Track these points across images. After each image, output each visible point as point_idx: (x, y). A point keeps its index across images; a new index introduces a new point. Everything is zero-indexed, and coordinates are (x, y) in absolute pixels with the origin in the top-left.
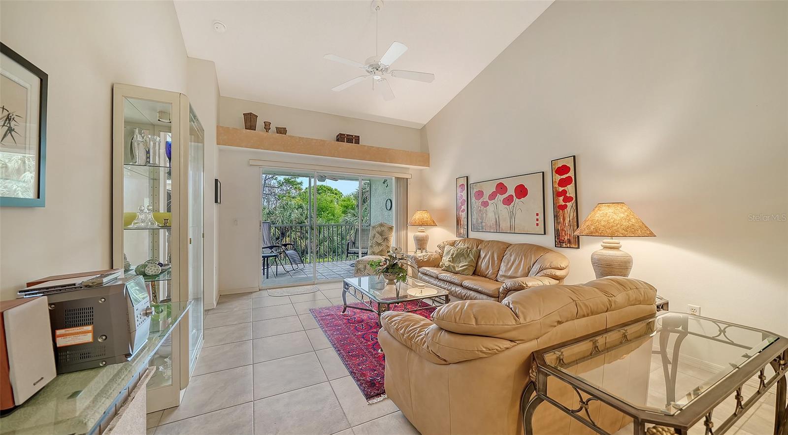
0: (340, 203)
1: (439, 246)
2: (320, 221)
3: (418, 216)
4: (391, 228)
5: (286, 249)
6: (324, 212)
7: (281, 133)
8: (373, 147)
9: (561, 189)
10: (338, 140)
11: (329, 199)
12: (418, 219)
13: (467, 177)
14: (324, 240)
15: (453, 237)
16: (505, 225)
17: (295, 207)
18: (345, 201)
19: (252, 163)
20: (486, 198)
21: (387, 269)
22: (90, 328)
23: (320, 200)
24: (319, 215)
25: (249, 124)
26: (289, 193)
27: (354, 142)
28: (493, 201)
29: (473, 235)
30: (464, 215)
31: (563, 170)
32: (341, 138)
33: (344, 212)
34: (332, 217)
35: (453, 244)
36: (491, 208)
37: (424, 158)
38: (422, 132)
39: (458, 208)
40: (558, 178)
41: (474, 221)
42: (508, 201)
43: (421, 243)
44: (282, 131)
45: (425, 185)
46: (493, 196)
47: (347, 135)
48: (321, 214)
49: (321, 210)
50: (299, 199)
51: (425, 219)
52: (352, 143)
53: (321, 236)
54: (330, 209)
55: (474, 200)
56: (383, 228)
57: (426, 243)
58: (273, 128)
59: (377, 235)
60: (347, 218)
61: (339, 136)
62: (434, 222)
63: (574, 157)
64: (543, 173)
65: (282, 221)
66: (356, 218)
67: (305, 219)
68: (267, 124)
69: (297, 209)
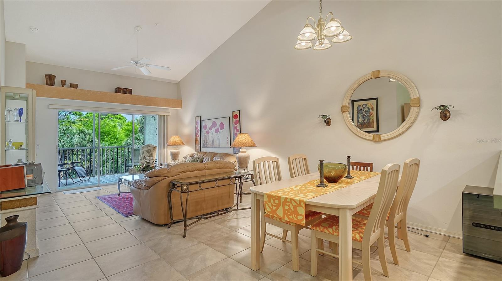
0: (123, 127)
1: (184, 157)
2: (103, 144)
3: (172, 139)
4: (155, 148)
5: (74, 166)
6: (107, 136)
7: (74, 88)
8: (142, 96)
9: (235, 126)
10: (116, 92)
11: (112, 123)
12: (172, 141)
13: (200, 117)
14: (107, 160)
15: (194, 152)
16: (216, 143)
17: (77, 132)
18: (128, 125)
19: (50, 107)
20: (208, 129)
21: (144, 168)
22: (32, 175)
23: (102, 125)
24: (102, 139)
25: (49, 82)
26: (68, 118)
27: (128, 93)
28: (211, 131)
29: (203, 150)
30: (199, 138)
31: (236, 117)
32: (118, 90)
33: (127, 136)
34: (115, 141)
35: (192, 155)
36: (210, 135)
37: (178, 103)
38: (178, 85)
39: (196, 134)
40: (234, 120)
41: (204, 141)
42: (217, 131)
43: (175, 156)
44: (74, 86)
45: (179, 119)
46: (211, 129)
47: (123, 88)
48: (104, 138)
49: (104, 135)
50: (80, 124)
51: (177, 141)
52: (127, 94)
53: (104, 158)
54: (113, 133)
55: (203, 129)
56: (149, 148)
57: (177, 156)
58: (68, 83)
59: (145, 152)
60: (129, 141)
61: (117, 89)
62: (182, 143)
63: (239, 111)
64: (230, 117)
65: (63, 146)
66: (138, 141)
67: (87, 143)
68: (63, 81)
69: (79, 134)
